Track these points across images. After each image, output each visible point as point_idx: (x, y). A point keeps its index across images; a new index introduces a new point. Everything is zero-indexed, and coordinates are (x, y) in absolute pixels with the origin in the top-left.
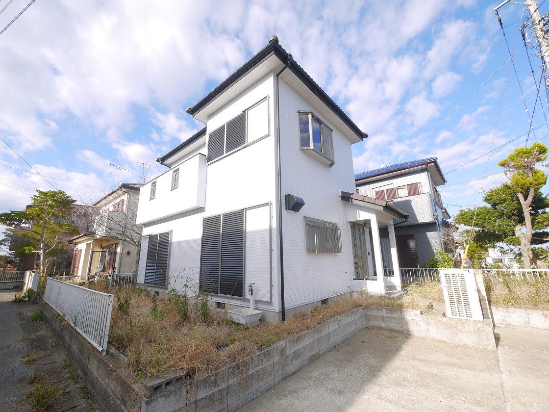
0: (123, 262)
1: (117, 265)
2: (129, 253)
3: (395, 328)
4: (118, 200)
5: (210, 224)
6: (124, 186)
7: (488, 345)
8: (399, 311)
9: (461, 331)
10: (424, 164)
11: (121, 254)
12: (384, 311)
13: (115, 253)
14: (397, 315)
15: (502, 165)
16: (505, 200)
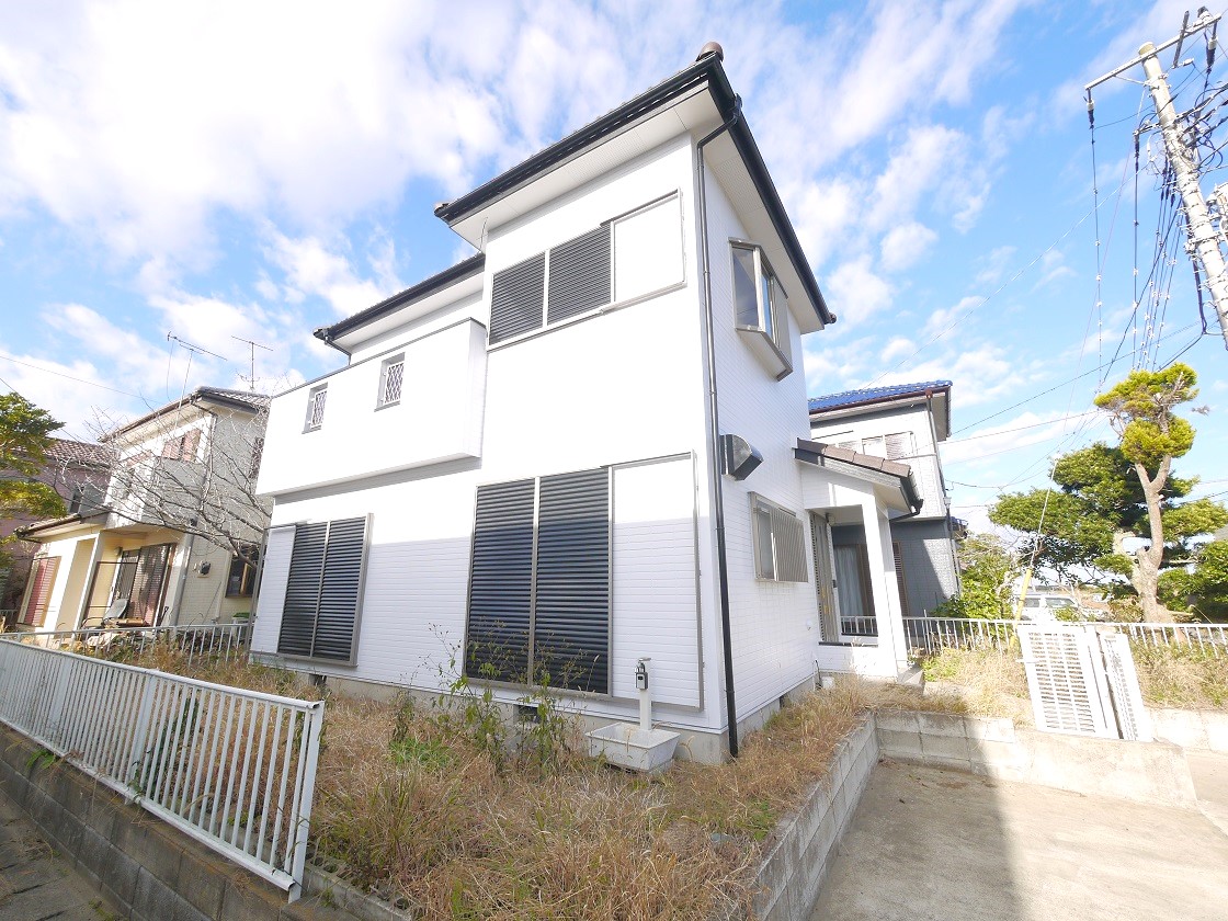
0: (188, 592)
1: (170, 601)
2: (206, 570)
3: (951, 761)
4: (179, 432)
5: (498, 502)
6: (205, 394)
7: (1180, 798)
8: (960, 722)
9: (1114, 767)
10: (923, 394)
11: (186, 571)
12: (922, 721)
13: (166, 569)
14: (954, 731)
15: (1103, 404)
16: (1098, 479)
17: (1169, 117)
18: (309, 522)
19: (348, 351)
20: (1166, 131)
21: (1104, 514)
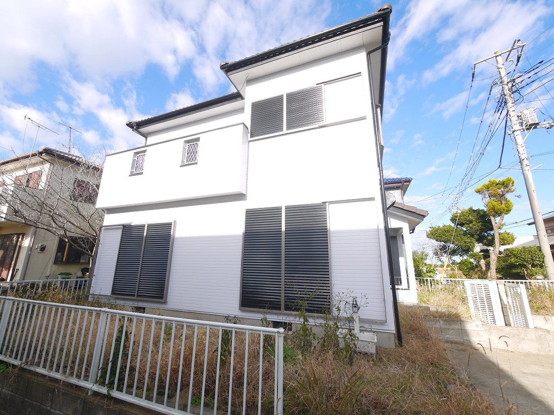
0: (31, 261)
1: (20, 265)
2: (43, 249)
3: (455, 339)
4: (31, 170)
6: (48, 152)
7: (550, 351)
8: (459, 322)
9: (524, 339)
11: (31, 249)
12: (442, 322)
13: (17, 248)
14: (457, 327)
15: (478, 192)
16: (471, 222)
17: (505, 80)
18: (132, 224)
19: (145, 136)
20: (504, 86)
21: (472, 236)
